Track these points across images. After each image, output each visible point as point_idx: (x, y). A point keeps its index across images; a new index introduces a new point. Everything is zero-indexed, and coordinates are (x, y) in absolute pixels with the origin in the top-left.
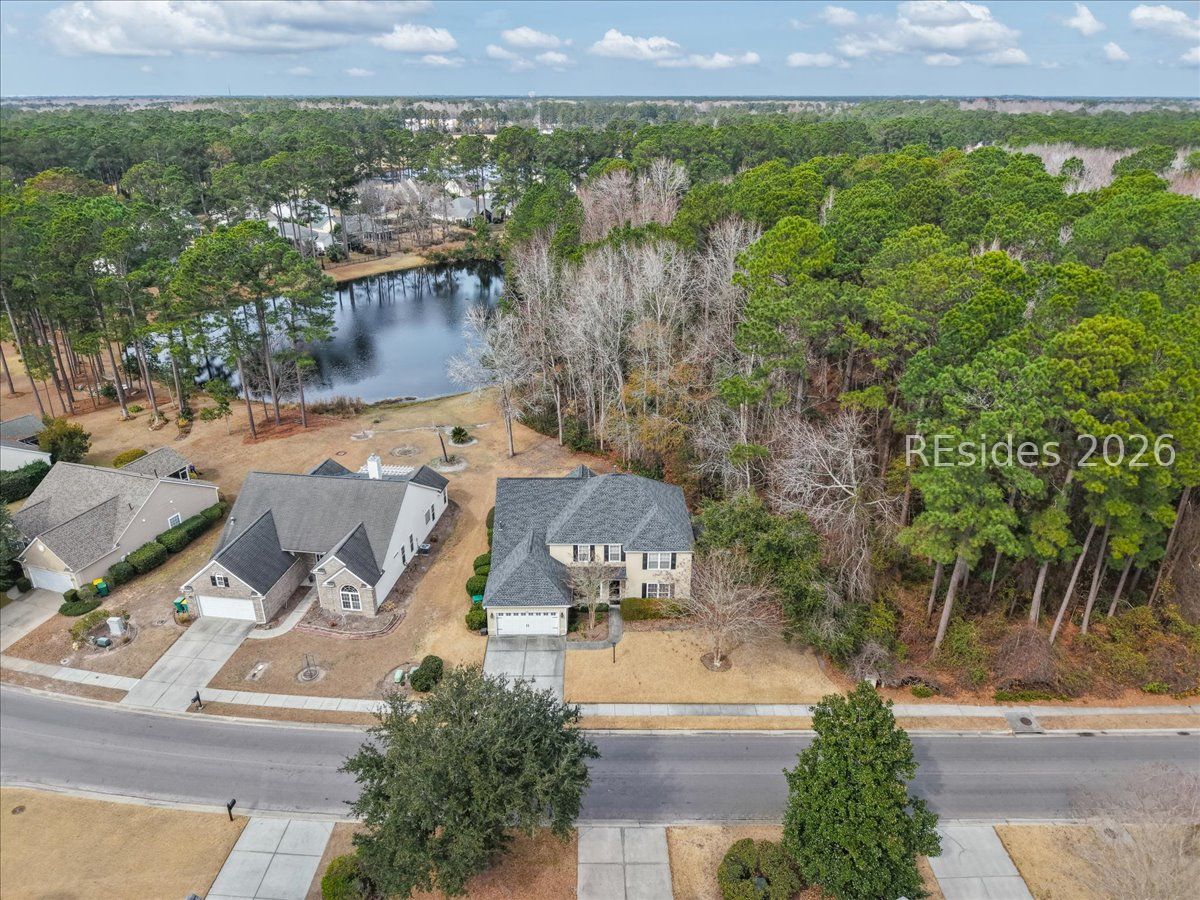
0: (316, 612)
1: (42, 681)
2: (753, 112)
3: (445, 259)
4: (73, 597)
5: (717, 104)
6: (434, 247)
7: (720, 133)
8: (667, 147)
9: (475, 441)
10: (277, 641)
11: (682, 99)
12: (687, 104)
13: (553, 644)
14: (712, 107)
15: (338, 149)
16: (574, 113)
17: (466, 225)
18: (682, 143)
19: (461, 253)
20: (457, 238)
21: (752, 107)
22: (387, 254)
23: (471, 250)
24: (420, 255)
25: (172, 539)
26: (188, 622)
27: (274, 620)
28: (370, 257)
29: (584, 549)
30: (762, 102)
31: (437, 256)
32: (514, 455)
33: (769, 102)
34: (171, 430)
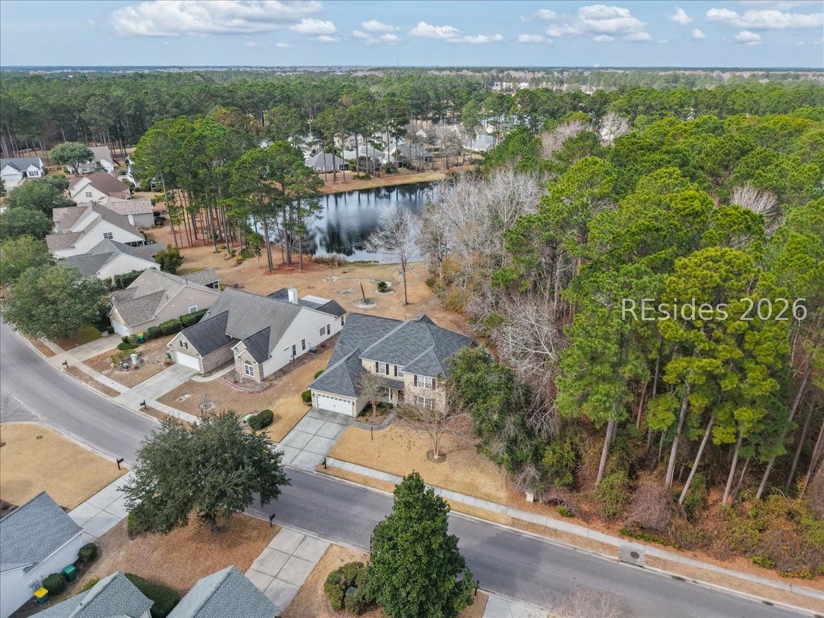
0: (233, 373)
1: (89, 379)
4: (126, 340)
9: (392, 292)
10: (203, 384)
13: (346, 421)
25: (186, 320)
26: (169, 364)
27: (209, 373)
29: (382, 366)
32: (407, 304)
34: (233, 261)
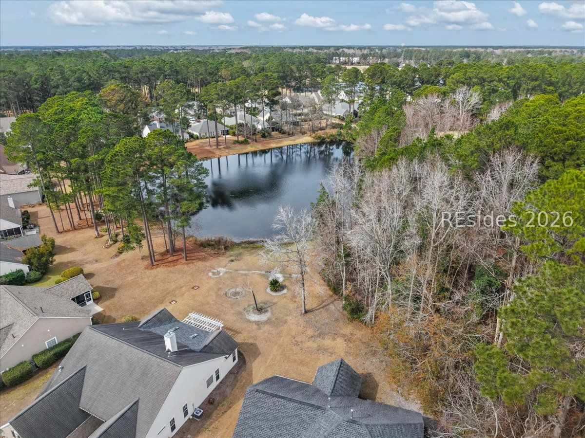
2: (529, 55)
3: (324, 139)
5: (507, 50)
6: (319, 132)
7: (507, 70)
8: (470, 77)
9: (285, 290)
11: (487, 47)
12: (489, 50)
14: (504, 52)
15: (272, 75)
16: (421, 55)
17: (342, 119)
18: (480, 75)
19: (334, 136)
20: (334, 126)
21: (529, 52)
22: (293, 134)
23: (340, 134)
24: (310, 136)
28: (283, 136)
30: (535, 50)
31: (320, 137)
33: (540, 49)
